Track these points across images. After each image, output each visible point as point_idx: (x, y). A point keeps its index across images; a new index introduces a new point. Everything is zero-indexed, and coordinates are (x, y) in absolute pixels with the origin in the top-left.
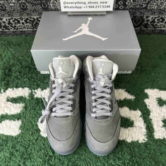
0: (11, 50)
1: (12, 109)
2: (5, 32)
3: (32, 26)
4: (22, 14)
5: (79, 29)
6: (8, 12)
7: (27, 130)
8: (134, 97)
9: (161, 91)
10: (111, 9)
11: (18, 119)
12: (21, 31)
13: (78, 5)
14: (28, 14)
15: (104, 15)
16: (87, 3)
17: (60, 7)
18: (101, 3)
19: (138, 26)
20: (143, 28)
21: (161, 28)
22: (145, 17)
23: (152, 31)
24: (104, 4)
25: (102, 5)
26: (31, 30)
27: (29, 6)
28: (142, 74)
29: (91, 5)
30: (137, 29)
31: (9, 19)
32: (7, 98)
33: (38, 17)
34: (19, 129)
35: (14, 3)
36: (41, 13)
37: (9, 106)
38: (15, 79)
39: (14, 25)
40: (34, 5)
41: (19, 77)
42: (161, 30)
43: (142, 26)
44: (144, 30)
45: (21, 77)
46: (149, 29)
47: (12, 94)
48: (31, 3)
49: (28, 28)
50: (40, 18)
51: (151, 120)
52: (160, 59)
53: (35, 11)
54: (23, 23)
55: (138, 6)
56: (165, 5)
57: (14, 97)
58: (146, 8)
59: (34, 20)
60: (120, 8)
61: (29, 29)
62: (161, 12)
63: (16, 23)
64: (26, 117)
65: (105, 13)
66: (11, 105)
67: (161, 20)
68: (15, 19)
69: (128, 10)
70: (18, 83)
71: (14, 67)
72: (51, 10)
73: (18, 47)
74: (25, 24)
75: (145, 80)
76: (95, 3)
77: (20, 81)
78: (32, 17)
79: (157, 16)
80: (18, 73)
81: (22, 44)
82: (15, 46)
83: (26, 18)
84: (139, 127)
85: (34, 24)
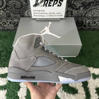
1: (1, 82)
3: (14, 26)
4: (8, 19)
5: (43, 30)
7: (10, 96)
9: (94, 69)
10: (63, 17)
11: (5, 89)
12: (7, 29)
13: (42, 15)
14: (11, 19)
15: (59, 21)
16: (48, 13)
17: (31, 15)
18: (57, 13)
19: (80, 26)
20: (83, 27)
21: (94, 27)
22: (84, 21)
23: (89, 29)
24: (59, 14)
25: (58, 14)
26: (13, 28)
27: (12, 15)
28: (83, 57)
29: (50, 15)
30: (79, 27)
33: (18, 21)
34: (6, 96)
35: (3, 13)
36: (20, 19)
38: (3, 61)
39: (2, 25)
40: (15, 14)
41: (6, 59)
42: (94, 28)
43: (82, 26)
44: (83, 28)
46: (87, 27)
47: (1, 72)
48: (13, 13)
49: (11, 27)
50: (19, 21)
51: (89, 88)
52: (93, 47)
53: (16, 17)
54: (8, 24)
55: (80, 15)
56: (96, 14)
57: (3, 73)
58: (85, 16)
60: (69, 16)
61: (12, 28)
62: (94, 18)
63: (4, 24)
64: (9, 88)
65: (59, 20)
67: (94, 23)
68: (3, 22)
69: (73, 17)
70: (5, 64)
71: (2, 52)
72: (26, 17)
73: (6, 39)
74: (10, 25)
75: (85, 61)
76: (53, 13)
77: (6, 62)
78: (14, 21)
79: (91, 21)
80: (5, 57)
81: (8, 37)
82: (3, 38)
83: (10, 21)
84: (81, 93)
85: (15, 25)
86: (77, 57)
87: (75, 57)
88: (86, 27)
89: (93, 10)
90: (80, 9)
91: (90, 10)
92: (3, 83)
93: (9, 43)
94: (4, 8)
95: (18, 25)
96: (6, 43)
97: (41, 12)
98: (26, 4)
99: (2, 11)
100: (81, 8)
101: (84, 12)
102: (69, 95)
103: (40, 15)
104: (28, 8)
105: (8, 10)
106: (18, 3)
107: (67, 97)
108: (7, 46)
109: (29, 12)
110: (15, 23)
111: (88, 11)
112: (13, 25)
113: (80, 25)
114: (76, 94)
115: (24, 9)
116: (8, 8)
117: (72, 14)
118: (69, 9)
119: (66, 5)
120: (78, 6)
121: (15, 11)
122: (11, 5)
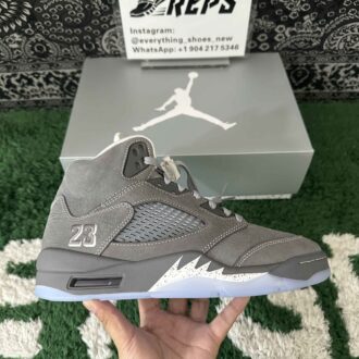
0: (14, 144)
1: (21, 292)
3: (62, 89)
4: (39, 65)
5: (168, 103)
6: (5, 62)
7: (56, 343)
10: (241, 52)
11: (35, 318)
12: (37, 102)
13: (164, 45)
14: (51, 65)
15: (224, 66)
16: (185, 40)
17: (124, 49)
18: (218, 39)
19: (300, 86)
20: (313, 90)
21: (352, 88)
22: (317, 67)
23: (333, 94)
24: (225, 43)
25: (220, 43)
26: (59, 98)
27: (54, 48)
28: (315, 197)
29: (194, 44)
30: (299, 91)
31: (8, 77)
32: (8, 265)
33: (75, 70)
34: (39, 341)
35: (19, 43)
36: (81, 63)
37: (13, 284)
38: (25, 217)
39: (19, 89)
40: (63, 44)
41: (35, 211)
42: (352, 94)
44: (314, 95)
45: (39, 210)
46: (327, 90)
47: (20, 255)
48: (56, 41)
49: (51, 95)
50: (80, 72)
51: (341, 309)
52: (353, 160)
53: (67, 57)
54: (40, 85)
55: (302, 45)
57: (25, 262)
58: (319, 47)
59: (66, 78)
60: (261, 47)
61: (54, 97)
63: (23, 86)
64: (52, 312)
65: (227, 62)
66: (16, 281)
67: (353, 72)
68: (22, 76)
69: (277, 51)
70: (31, 227)
71: (21, 186)
72: (103, 56)
73: (31, 139)
74: (45, 87)
75: (323, 213)
76: (204, 40)
77: (36, 222)
78: (61, 71)
79: (344, 64)
80: (31, 203)
81: (38, 129)
82: (24, 135)
83: (47, 72)
84: (313, 328)
85: (65, 85)
86: (294, 197)
87: (288, 196)
88: (323, 89)
89: (349, 25)
90: (303, 21)
91: (338, 26)
92: (28, 297)
93: (44, 153)
94: (25, 25)
95: (76, 86)
96: (33, 152)
97: (159, 36)
98: (103, 6)
99: (15, 35)
100: (306, 18)
101: (319, 32)
102: (269, 335)
103: (156, 45)
104: (112, 23)
105: (38, 31)
106: (74, 6)
107: (261, 342)
108: (37, 165)
109: (114, 38)
110: (63, 81)
111: (333, 30)
112: (57, 88)
113: (301, 81)
114: (294, 333)
115: (99, 27)
116: (38, 24)
117: (271, 41)
118: (260, 21)
119: (252, 8)
120: (294, 11)
121: (65, 35)
122: (51, 14)
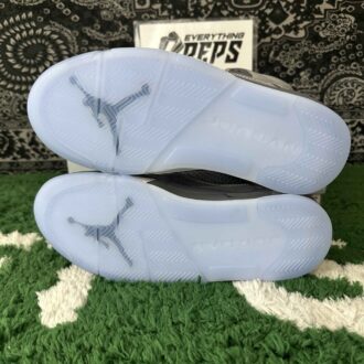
2: (18, 165)
8: (345, 244)
56: (357, 95)
